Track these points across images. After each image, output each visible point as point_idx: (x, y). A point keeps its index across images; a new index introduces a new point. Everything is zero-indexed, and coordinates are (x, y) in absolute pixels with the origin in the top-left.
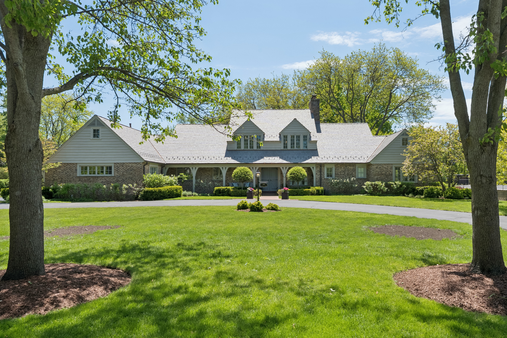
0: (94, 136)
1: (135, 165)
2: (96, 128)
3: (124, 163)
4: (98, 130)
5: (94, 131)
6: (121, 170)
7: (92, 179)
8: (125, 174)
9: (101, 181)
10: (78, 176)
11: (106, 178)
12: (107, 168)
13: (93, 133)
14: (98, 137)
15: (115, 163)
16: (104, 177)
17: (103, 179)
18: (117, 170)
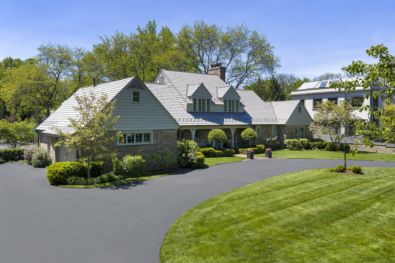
0: (134, 100)
1: (171, 132)
2: (136, 90)
3: (162, 130)
4: (138, 93)
5: (134, 93)
6: (160, 138)
7: (132, 149)
8: (163, 141)
9: (141, 150)
10: (117, 146)
11: (146, 146)
12: (145, 135)
13: (133, 96)
14: (138, 100)
15: (154, 130)
16: (143, 145)
17: (143, 148)
18: (156, 138)
